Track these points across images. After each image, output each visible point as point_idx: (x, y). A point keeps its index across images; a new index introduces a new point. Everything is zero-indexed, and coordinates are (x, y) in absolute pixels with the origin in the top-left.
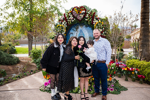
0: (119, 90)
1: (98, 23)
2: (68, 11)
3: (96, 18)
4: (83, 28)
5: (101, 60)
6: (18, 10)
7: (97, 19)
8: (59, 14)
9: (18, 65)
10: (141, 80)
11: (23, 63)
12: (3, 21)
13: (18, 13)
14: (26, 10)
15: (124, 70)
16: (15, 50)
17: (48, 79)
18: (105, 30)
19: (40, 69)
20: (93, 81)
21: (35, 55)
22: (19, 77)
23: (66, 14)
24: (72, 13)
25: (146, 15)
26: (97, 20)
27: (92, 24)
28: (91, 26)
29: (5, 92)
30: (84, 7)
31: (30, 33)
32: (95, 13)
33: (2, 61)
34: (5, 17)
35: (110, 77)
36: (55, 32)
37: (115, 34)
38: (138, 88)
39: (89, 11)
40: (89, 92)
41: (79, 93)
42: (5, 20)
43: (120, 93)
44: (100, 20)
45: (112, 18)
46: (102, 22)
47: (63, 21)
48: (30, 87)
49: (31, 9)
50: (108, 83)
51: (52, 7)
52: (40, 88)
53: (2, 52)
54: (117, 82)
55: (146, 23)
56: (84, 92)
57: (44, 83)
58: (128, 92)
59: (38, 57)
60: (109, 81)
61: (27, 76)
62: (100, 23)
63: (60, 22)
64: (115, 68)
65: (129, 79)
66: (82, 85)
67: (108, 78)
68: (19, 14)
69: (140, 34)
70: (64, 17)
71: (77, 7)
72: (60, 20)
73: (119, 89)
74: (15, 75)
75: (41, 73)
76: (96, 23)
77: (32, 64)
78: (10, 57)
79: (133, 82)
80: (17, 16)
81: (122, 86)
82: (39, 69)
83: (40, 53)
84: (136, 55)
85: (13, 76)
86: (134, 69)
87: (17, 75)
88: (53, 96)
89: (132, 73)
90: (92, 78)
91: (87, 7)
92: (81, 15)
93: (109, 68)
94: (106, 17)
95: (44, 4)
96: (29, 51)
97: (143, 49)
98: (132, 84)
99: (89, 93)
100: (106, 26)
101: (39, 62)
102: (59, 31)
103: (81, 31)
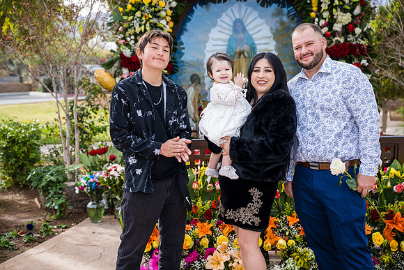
4: (250, 9)
21: (20, 152)
82: (60, 218)
101: (59, 182)
102: (138, 30)
103: (239, 26)
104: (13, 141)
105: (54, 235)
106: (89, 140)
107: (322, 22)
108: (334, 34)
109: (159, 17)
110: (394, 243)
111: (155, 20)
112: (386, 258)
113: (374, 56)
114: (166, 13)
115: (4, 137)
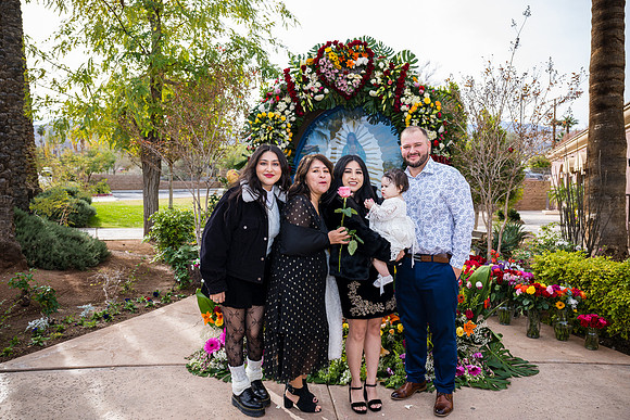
0: (502, 371)
1: (421, 107)
2: (300, 57)
3: (411, 87)
5: (431, 250)
6: (106, 58)
7: (416, 91)
8: (264, 72)
9: (104, 272)
10: (593, 334)
11: (124, 265)
12: (48, 101)
13: (106, 66)
14: (138, 56)
15: (525, 295)
16: (93, 213)
17: (220, 327)
18: (446, 136)
19: (187, 289)
20: (398, 336)
21: (171, 234)
22: (106, 316)
23: (291, 70)
24: (315, 66)
25: (612, 74)
26: (417, 94)
27: (396, 109)
28: (390, 118)
29: (54, 374)
30: (365, 44)
31: (149, 145)
32: (407, 65)
33: (40, 255)
34: (54, 82)
35: (468, 319)
36: (249, 140)
37: (486, 152)
38: (579, 366)
39: (383, 58)
40: (384, 380)
41: (342, 385)
42: (53, 94)
43: (506, 385)
44: (427, 95)
45: (476, 87)
46: (438, 103)
47: (280, 97)
48: (148, 357)
49: (157, 50)
50: (461, 344)
51: (238, 43)
52: (186, 362)
53: (44, 220)
54: (496, 340)
55: (609, 107)
56: (363, 380)
57: (202, 343)
58: (538, 382)
59: (181, 242)
60: (463, 338)
61: (136, 312)
62: (426, 106)
63: (270, 102)
64: (488, 283)
65: (543, 330)
66: (356, 348)
67: (460, 324)
68: (109, 71)
69: (588, 152)
70: (283, 82)
71: (335, 43)
72: (267, 96)
73: (502, 369)
74: (90, 309)
75: (192, 301)
76: (410, 106)
77: (158, 268)
78: (74, 238)
79: (557, 342)
80: (102, 79)
81: (516, 359)
82: (182, 289)
83: (187, 223)
84: (572, 236)
85: (83, 314)
86: (562, 288)
87: (99, 311)
88: (238, 394)
89: (557, 305)
90: (395, 323)
91: (377, 42)
92: (352, 74)
93: (464, 284)
94: (452, 85)
95: (206, 33)
96: (146, 216)
97: (599, 212)
98: (556, 350)
99: (382, 384)
100: (450, 119)
101: (184, 259)
102: (263, 139)
103: (352, 139)
104: (166, 224)
109: (280, 129)
111: (277, 131)
114: (287, 126)
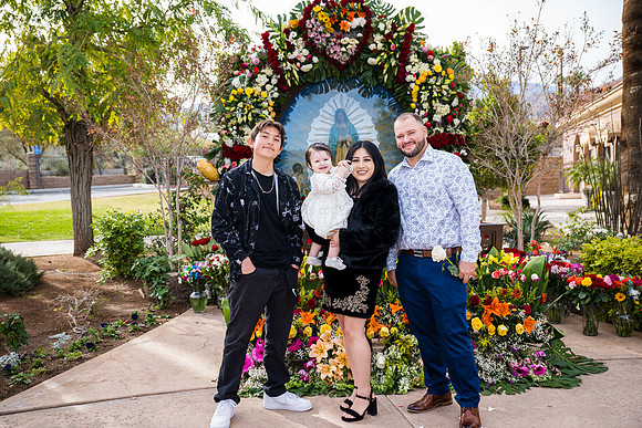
1: (429, 77)
2: (279, 17)
3: (417, 52)
4: (351, 99)
7: (425, 57)
15: (580, 288)
23: (271, 34)
24: (301, 29)
26: (425, 61)
27: (400, 79)
28: (393, 90)
30: (361, 1)
32: (412, 26)
35: (527, 315)
39: (383, 17)
41: (404, 393)
43: (577, 383)
44: (437, 62)
46: (450, 70)
54: (558, 336)
60: (523, 336)
62: (437, 75)
63: (246, 74)
65: (601, 327)
67: (519, 320)
70: (262, 50)
74: (64, 338)
76: (417, 75)
79: (619, 339)
82: (164, 308)
85: (56, 345)
86: (622, 278)
89: (617, 296)
92: (346, 38)
94: (456, 44)
96: (78, 224)
97: (640, 192)
98: (621, 347)
102: (240, 121)
103: (341, 116)
105: (158, 324)
106: (192, 230)
107: (422, 113)
108: (434, 124)
109: (261, 108)
110: (491, 328)
111: (257, 111)
112: (484, 342)
113: (472, 146)
114: (268, 104)
115: (109, 228)
